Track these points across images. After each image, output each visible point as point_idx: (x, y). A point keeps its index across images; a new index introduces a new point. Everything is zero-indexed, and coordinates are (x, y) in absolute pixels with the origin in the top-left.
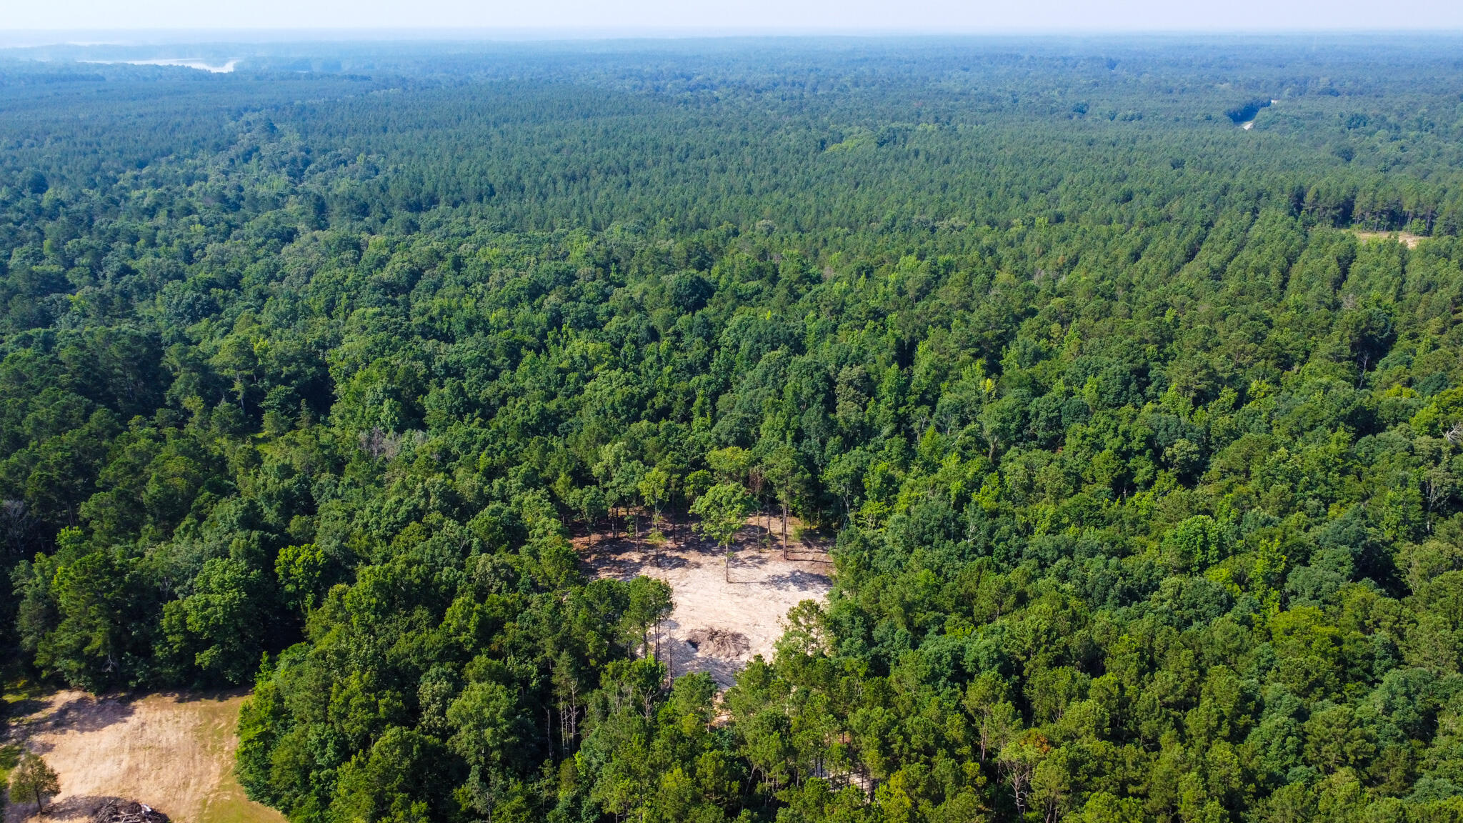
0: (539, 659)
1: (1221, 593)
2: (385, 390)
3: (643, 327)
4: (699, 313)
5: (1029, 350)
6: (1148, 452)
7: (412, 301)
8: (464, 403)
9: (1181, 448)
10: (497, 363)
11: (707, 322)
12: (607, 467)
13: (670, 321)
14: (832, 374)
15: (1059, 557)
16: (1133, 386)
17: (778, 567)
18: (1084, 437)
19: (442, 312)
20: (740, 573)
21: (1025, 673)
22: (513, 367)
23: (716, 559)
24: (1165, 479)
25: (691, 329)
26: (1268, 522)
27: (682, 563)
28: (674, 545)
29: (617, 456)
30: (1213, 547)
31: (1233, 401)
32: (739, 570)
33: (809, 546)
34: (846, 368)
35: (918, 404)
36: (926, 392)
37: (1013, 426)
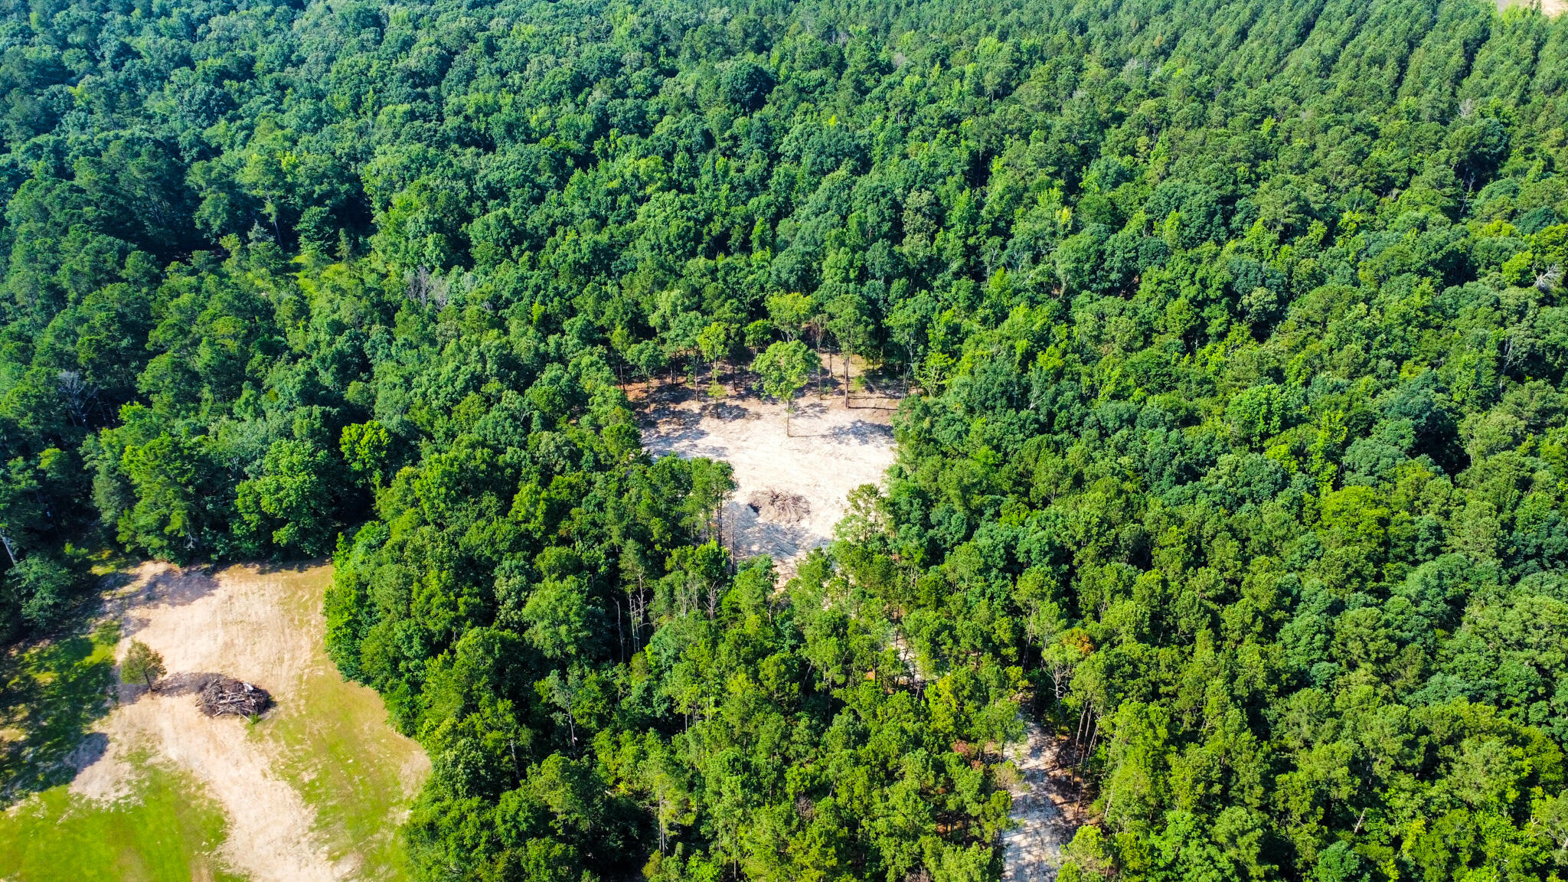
0: (606, 544)
1: (1276, 472)
2: (427, 221)
3: (697, 130)
4: (757, 115)
5: (1111, 171)
6: (1224, 301)
7: (444, 93)
8: (511, 235)
9: (1258, 298)
10: (541, 180)
11: (766, 126)
12: (663, 316)
13: (727, 124)
14: (899, 199)
15: (1121, 427)
16: (1218, 219)
17: (840, 416)
18: (1159, 284)
19: (478, 110)
20: (801, 424)
21: (1075, 562)
22: (560, 187)
23: (776, 408)
24: (1240, 330)
25: (748, 133)
26: (1337, 387)
27: (742, 414)
28: (734, 393)
29: (675, 305)
30: (1276, 418)
31: (1321, 237)
32: (800, 421)
33: (871, 390)
34: (914, 193)
35: (990, 234)
36: (998, 219)
37: (1087, 267)
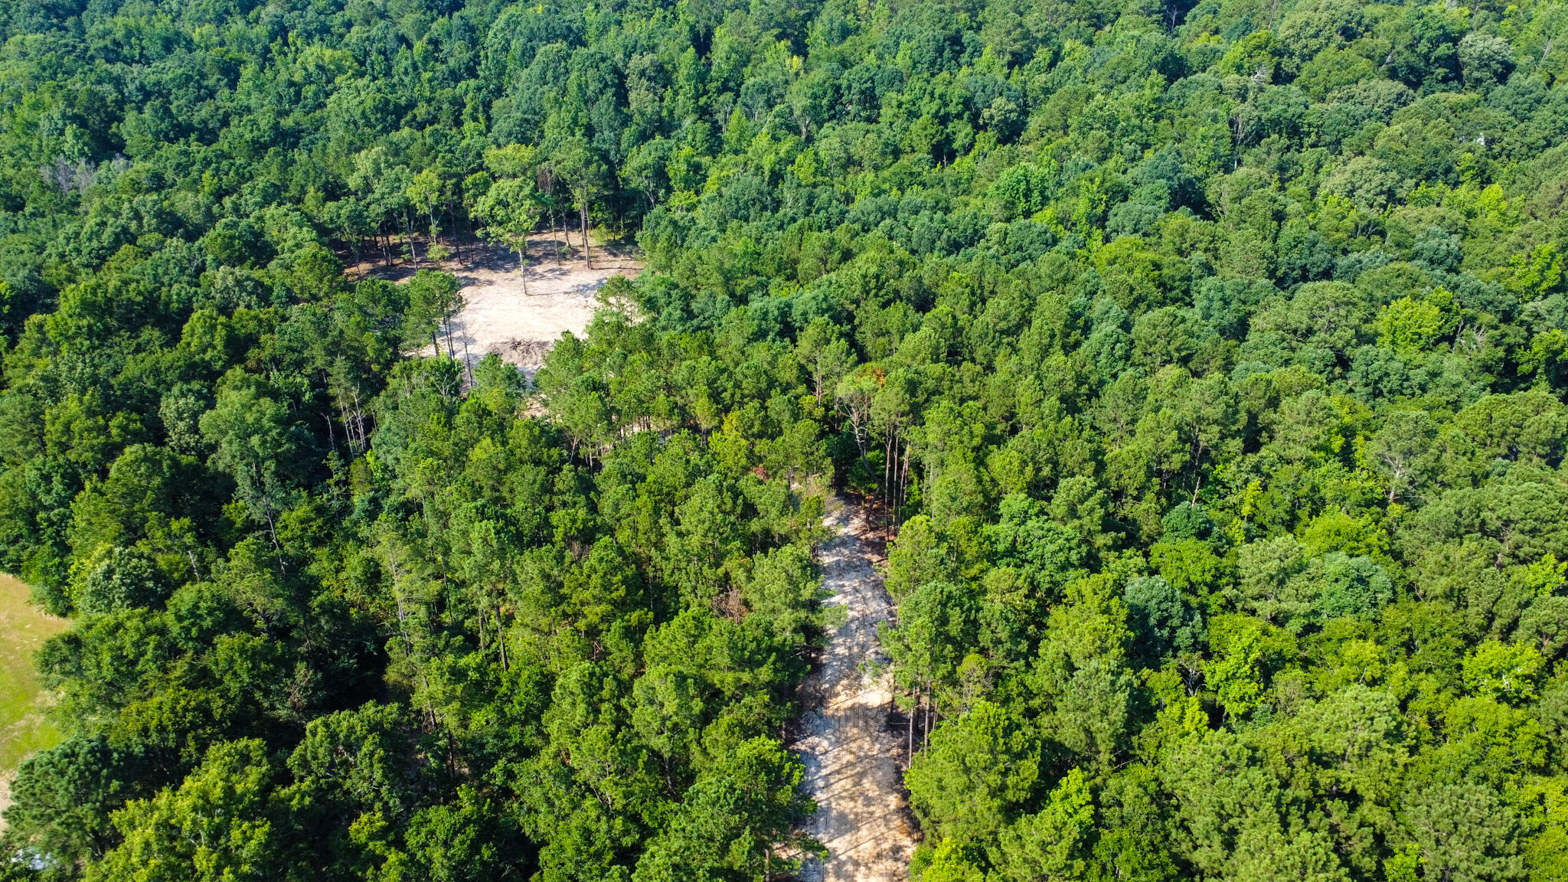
0: (308, 370)
1: (1045, 232)
3: (391, 36)
4: (456, 14)
5: (836, 25)
6: (966, 115)
7: (86, 24)
8: (174, 126)
9: (999, 107)
10: (211, 82)
11: (467, 24)
12: (366, 178)
13: (422, 28)
14: (620, 65)
15: (883, 218)
16: (947, 54)
17: (581, 275)
18: (900, 106)
19: (129, 34)
20: (539, 286)
21: (856, 321)
22: (233, 85)
24: (986, 140)
25: (449, 34)
26: (1087, 167)
27: (472, 282)
28: (460, 266)
29: (376, 162)
30: (1036, 193)
31: (1048, 61)
32: (538, 283)
33: (615, 255)
34: (636, 57)
35: (721, 91)
36: (727, 80)
37: (825, 102)
